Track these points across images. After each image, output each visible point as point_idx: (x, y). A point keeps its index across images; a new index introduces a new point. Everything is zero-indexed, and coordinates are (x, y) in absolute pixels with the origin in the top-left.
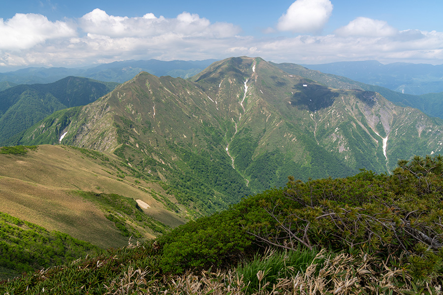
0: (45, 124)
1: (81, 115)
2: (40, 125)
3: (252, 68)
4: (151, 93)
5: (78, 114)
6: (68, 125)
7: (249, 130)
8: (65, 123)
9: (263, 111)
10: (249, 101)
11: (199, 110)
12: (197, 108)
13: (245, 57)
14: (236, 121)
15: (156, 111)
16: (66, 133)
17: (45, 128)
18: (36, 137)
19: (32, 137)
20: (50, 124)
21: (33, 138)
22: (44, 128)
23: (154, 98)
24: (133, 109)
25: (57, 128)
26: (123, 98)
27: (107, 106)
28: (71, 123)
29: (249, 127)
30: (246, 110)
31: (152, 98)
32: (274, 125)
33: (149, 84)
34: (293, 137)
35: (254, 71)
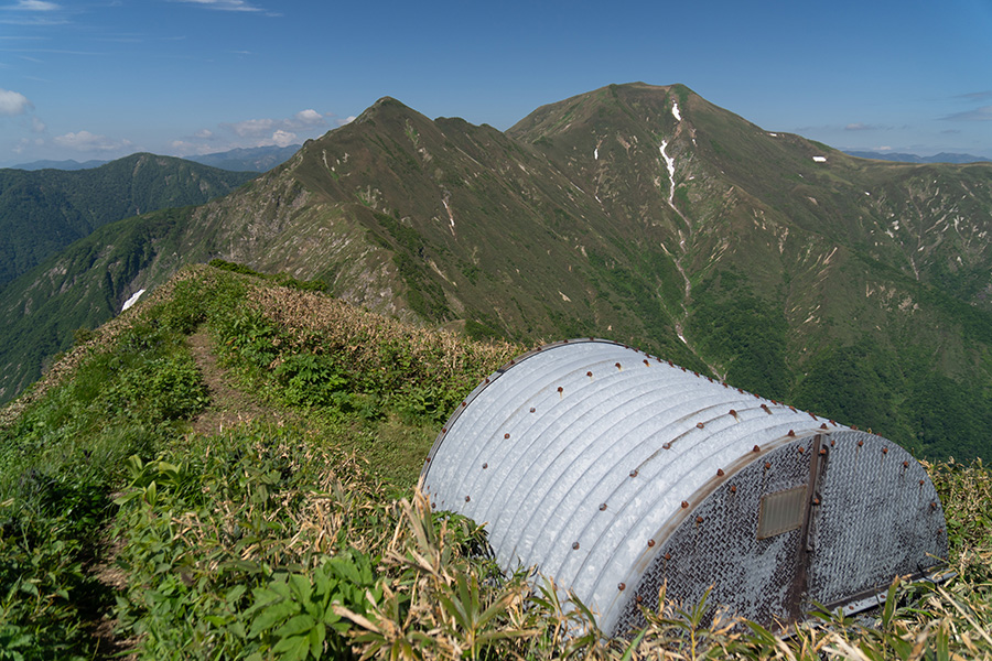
0: (67, 263)
1: (190, 232)
2: (52, 267)
3: (670, 111)
4: (427, 157)
5: (181, 231)
6: (145, 265)
7: (735, 278)
8: (137, 260)
9: (760, 220)
10: (695, 196)
11: (567, 217)
12: (561, 211)
13: (640, 83)
14: (674, 253)
15: (454, 212)
16: (142, 291)
17: (69, 277)
18: (36, 307)
19: (22, 307)
20: (85, 264)
21: (27, 311)
22: (65, 277)
23: (439, 173)
24: (382, 205)
25: (108, 275)
26: (342, 169)
27: (297, 190)
28: (157, 259)
29: (733, 268)
30: (694, 222)
31: (433, 174)
32: (813, 259)
33: (416, 132)
34: (903, 297)
35: (679, 118)
